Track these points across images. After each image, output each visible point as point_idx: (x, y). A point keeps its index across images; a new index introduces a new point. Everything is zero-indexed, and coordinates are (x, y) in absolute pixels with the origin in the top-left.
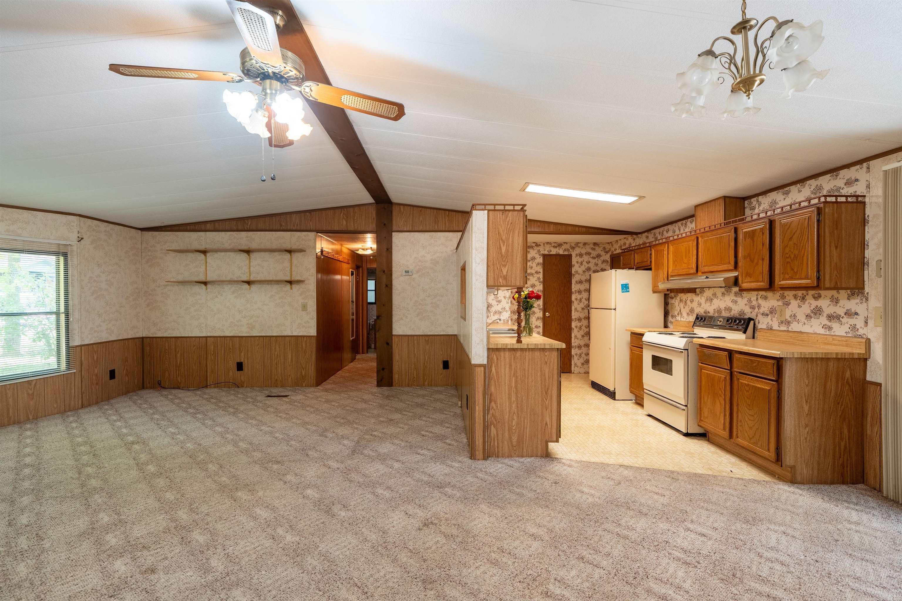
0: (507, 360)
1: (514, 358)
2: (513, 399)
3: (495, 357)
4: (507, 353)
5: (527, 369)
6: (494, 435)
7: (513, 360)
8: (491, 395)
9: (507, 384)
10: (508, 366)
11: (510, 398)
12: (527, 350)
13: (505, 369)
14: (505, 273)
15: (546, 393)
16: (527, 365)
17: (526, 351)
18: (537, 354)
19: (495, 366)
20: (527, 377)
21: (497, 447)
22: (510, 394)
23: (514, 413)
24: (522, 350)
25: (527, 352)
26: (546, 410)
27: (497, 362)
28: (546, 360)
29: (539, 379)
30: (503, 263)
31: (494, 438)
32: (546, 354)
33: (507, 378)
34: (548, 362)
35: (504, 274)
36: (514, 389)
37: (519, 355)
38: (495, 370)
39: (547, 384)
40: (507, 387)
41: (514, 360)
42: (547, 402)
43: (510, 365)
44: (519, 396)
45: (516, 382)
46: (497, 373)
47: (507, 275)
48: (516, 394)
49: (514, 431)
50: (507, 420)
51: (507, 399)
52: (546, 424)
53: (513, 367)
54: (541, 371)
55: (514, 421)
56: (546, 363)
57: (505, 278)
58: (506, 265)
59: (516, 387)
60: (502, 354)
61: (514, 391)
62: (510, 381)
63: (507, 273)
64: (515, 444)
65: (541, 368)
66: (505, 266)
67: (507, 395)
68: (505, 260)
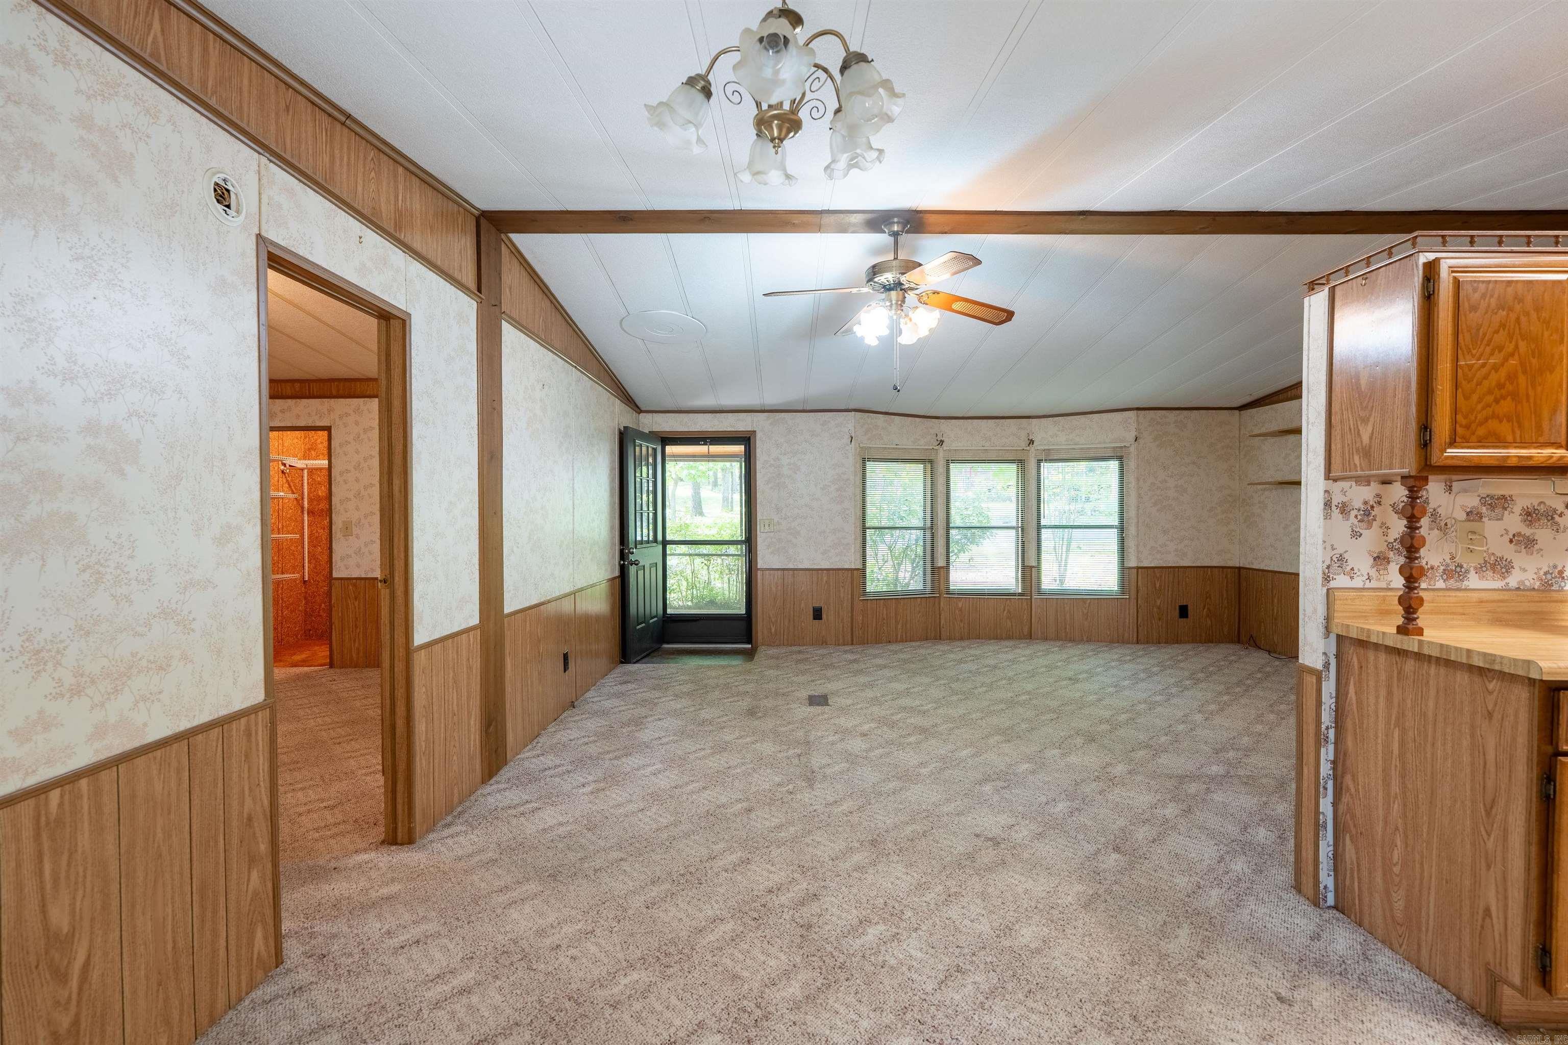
0: (1383, 676)
1: (1399, 673)
2: (1395, 788)
3: (1355, 660)
4: (1382, 657)
5: (1430, 714)
6: (1352, 863)
7: (1395, 678)
8: (1345, 754)
9: (1380, 741)
10: (1383, 693)
11: (1387, 784)
12: (1433, 661)
13: (1377, 697)
14: (1366, 438)
15: (1488, 813)
16: (1431, 704)
17: (1429, 662)
18: (1462, 678)
19: (1355, 684)
20: (1430, 738)
21: (1359, 900)
22: (1386, 771)
23: (1397, 829)
24: (1419, 656)
25: (1433, 667)
26: (1489, 867)
27: (1360, 674)
28: (1490, 708)
29: (1466, 759)
30: (1362, 414)
31: (1352, 870)
32: (1491, 686)
33: (1381, 725)
34: (1497, 716)
35: (1364, 444)
36: (1395, 762)
37: (1412, 669)
38: (1356, 693)
39: (1490, 784)
40: (1380, 748)
41: (1399, 680)
42: (1490, 844)
43: (1390, 693)
44: (1410, 786)
45: (1402, 743)
46: (1359, 702)
47: (1370, 447)
48: (1403, 777)
49: (1397, 879)
50: (1379, 837)
51: (1380, 782)
52: (1487, 912)
53: (1396, 701)
54: (1472, 736)
55: (1396, 852)
56: (1490, 715)
57: (1366, 453)
58: (1368, 420)
59: (1402, 755)
60: (1371, 655)
61: (1396, 766)
62: (1387, 735)
63: (1371, 438)
64: (1399, 915)
65: (1473, 727)
66: (1365, 421)
67: (1380, 770)
68: (1366, 407)
